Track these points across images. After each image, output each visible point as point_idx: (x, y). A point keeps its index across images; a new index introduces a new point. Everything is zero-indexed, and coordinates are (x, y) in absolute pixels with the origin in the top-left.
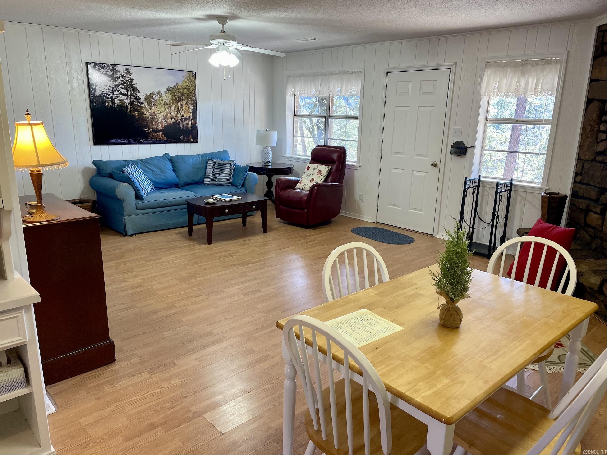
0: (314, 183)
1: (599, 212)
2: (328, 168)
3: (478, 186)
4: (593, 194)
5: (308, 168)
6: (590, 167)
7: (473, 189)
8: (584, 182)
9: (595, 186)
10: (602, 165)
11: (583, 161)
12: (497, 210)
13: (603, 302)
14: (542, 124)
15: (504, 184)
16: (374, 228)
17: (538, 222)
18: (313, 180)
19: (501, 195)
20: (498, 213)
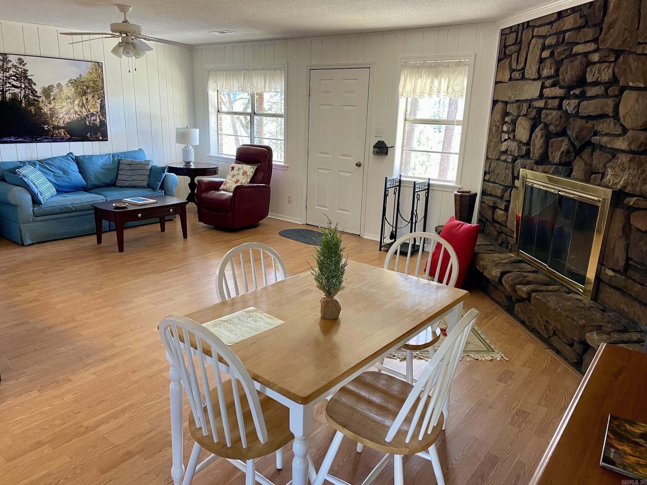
0: (239, 184)
1: (503, 208)
2: (253, 168)
3: (399, 186)
4: (499, 192)
5: (233, 168)
6: (496, 166)
7: (394, 188)
8: (492, 180)
9: (500, 185)
10: (506, 164)
11: (490, 160)
12: (415, 209)
14: (454, 125)
15: (422, 183)
16: (303, 230)
17: (451, 220)
18: (238, 181)
19: (419, 195)
20: (416, 211)
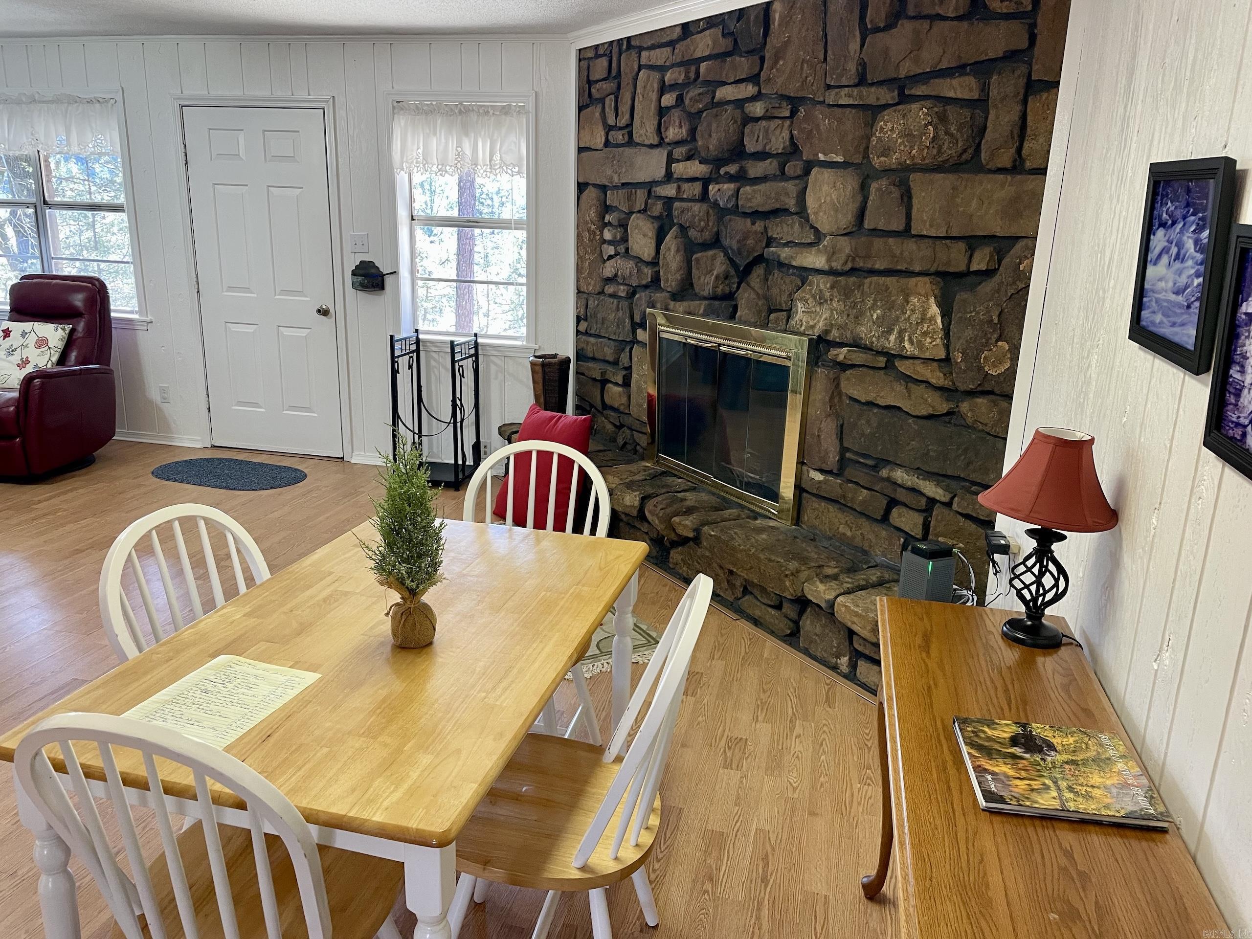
0: (29, 369)
1: (620, 382)
2: (64, 329)
3: (418, 351)
4: (608, 352)
5: (7, 333)
6: (598, 305)
7: (407, 357)
8: (592, 332)
9: (609, 339)
10: (616, 301)
11: (585, 296)
12: (458, 395)
13: (647, 533)
14: (510, 228)
15: (464, 343)
17: (532, 411)
18: (25, 362)
19: (462, 366)
20: (460, 400)
